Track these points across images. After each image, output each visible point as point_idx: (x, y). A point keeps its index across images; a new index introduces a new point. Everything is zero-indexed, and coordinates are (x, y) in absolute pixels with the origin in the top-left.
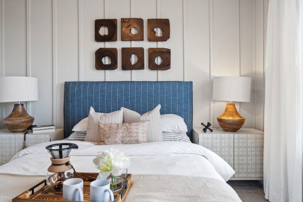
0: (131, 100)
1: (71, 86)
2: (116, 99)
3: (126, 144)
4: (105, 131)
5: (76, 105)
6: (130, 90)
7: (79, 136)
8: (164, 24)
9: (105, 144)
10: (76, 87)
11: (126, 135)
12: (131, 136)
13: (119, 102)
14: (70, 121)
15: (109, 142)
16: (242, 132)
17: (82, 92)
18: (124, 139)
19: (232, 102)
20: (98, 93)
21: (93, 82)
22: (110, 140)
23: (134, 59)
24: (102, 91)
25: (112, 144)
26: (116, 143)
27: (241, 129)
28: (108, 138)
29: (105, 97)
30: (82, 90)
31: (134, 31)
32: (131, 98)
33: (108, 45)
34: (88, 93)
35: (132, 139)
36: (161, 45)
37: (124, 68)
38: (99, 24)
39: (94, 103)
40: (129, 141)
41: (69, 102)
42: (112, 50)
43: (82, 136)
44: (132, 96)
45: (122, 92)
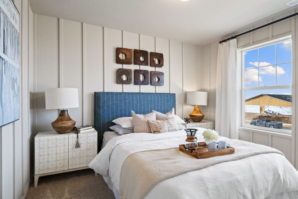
0: (143, 105)
1: (101, 95)
2: (134, 105)
3: (170, 131)
4: (156, 125)
5: (106, 109)
6: (143, 99)
7: (125, 131)
8: (160, 57)
9: (160, 133)
10: (106, 96)
11: (170, 126)
12: (172, 127)
13: (136, 106)
14: (101, 122)
15: (162, 131)
16: (203, 122)
17: (110, 100)
18: (169, 129)
19: (198, 105)
20: (122, 100)
21: (117, 93)
22: (162, 130)
23: (141, 78)
24: (125, 99)
25: (164, 132)
26: (166, 131)
27: (202, 120)
28: (161, 129)
29: (127, 104)
30: (110, 98)
31: (142, 59)
32: (143, 104)
33: (126, 67)
34: (115, 101)
35: (173, 128)
36: (158, 69)
37: (136, 83)
38: (118, 51)
39: (119, 108)
40: (172, 130)
41: (100, 107)
42: (129, 71)
43: (127, 131)
44: (144, 103)
45: (137, 100)
